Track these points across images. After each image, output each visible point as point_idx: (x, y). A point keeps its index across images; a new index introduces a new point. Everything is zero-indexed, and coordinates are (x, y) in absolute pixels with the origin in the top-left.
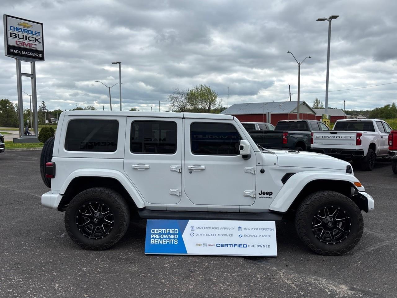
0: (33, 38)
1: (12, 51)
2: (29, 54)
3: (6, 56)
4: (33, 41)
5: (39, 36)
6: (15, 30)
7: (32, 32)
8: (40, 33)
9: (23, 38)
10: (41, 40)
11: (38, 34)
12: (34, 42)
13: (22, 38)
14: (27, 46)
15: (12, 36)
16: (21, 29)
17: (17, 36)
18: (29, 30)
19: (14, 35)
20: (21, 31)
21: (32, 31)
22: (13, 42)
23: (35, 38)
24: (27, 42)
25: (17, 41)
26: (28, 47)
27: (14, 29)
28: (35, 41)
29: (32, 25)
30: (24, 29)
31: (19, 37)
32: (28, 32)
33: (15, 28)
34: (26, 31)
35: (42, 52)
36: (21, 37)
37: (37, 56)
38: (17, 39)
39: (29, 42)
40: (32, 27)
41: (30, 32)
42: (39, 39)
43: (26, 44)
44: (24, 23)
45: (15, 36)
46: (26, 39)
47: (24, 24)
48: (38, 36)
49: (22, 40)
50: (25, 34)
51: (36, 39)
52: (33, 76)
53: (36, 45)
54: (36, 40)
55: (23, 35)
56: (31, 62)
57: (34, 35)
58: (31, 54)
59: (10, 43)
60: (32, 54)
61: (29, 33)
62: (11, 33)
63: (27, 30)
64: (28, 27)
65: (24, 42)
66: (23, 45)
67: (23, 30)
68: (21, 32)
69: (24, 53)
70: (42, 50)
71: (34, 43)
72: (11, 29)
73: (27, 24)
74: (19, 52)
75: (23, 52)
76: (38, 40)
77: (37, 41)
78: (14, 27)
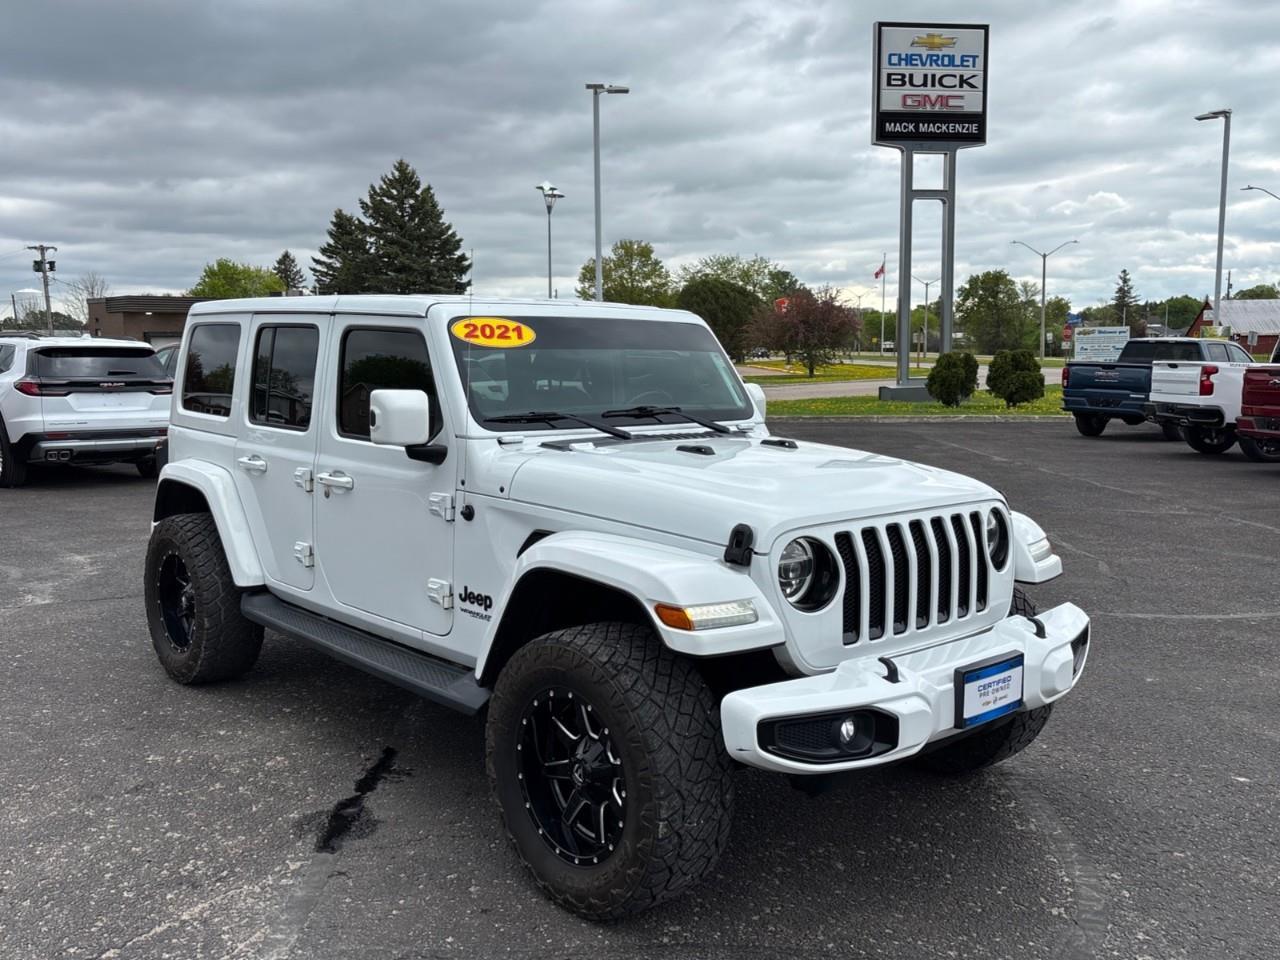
0: (955, 76)
1: (889, 127)
2: (938, 128)
3: (875, 144)
4: (955, 86)
5: (974, 66)
6: (903, 62)
7: (952, 58)
8: (977, 56)
9: (925, 84)
10: (978, 82)
11: (970, 63)
12: (957, 88)
13: (921, 82)
14: (933, 105)
15: (893, 82)
16: (920, 56)
17: (907, 79)
18: (944, 56)
19: (900, 77)
20: (919, 62)
21: (953, 56)
22: (893, 101)
23: (962, 76)
24: (934, 92)
25: (905, 97)
26: (937, 108)
27: (900, 59)
28: (961, 86)
29: (953, 38)
30: (928, 55)
31: (912, 84)
32: (940, 62)
33: (903, 56)
34: (934, 60)
35: (980, 119)
36: (918, 80)
37: (964, 131)
38: (908, 90)
39: (940, 93)
40: (954, 43)
41: (946, 61)
42: (974, 76)
43: (933, 98)
44: (929, 35)
45: (900, 83)
46: (933, 85)
47: (931, 40)
48: (971, 68)
49: (922, 91)
50: (930, 70)
51: (965, 78)
52: (947, 196)
53: (961, 97)
54: (963, 81)
55: (926, 72)
56: (946, 154)
57: (958, 66)
58: (944, 128)
59: (886, 107)
60: (948, 128)
61: (943, 65)
62: (889, 75)
63: (938, 56)
64: (940, 46)
65: (927, 96)
66: (923, 103)
67: (924, 59)
68: (920, 67)
69: (923, 128)
70: (980, 110)
71: (956, 92)
72: (890, 64)
73: (940, 36)
74: (911, 127)
75: (921, 125)
76: (970, 81)
77: (965, 85)
78: (900, 55)
